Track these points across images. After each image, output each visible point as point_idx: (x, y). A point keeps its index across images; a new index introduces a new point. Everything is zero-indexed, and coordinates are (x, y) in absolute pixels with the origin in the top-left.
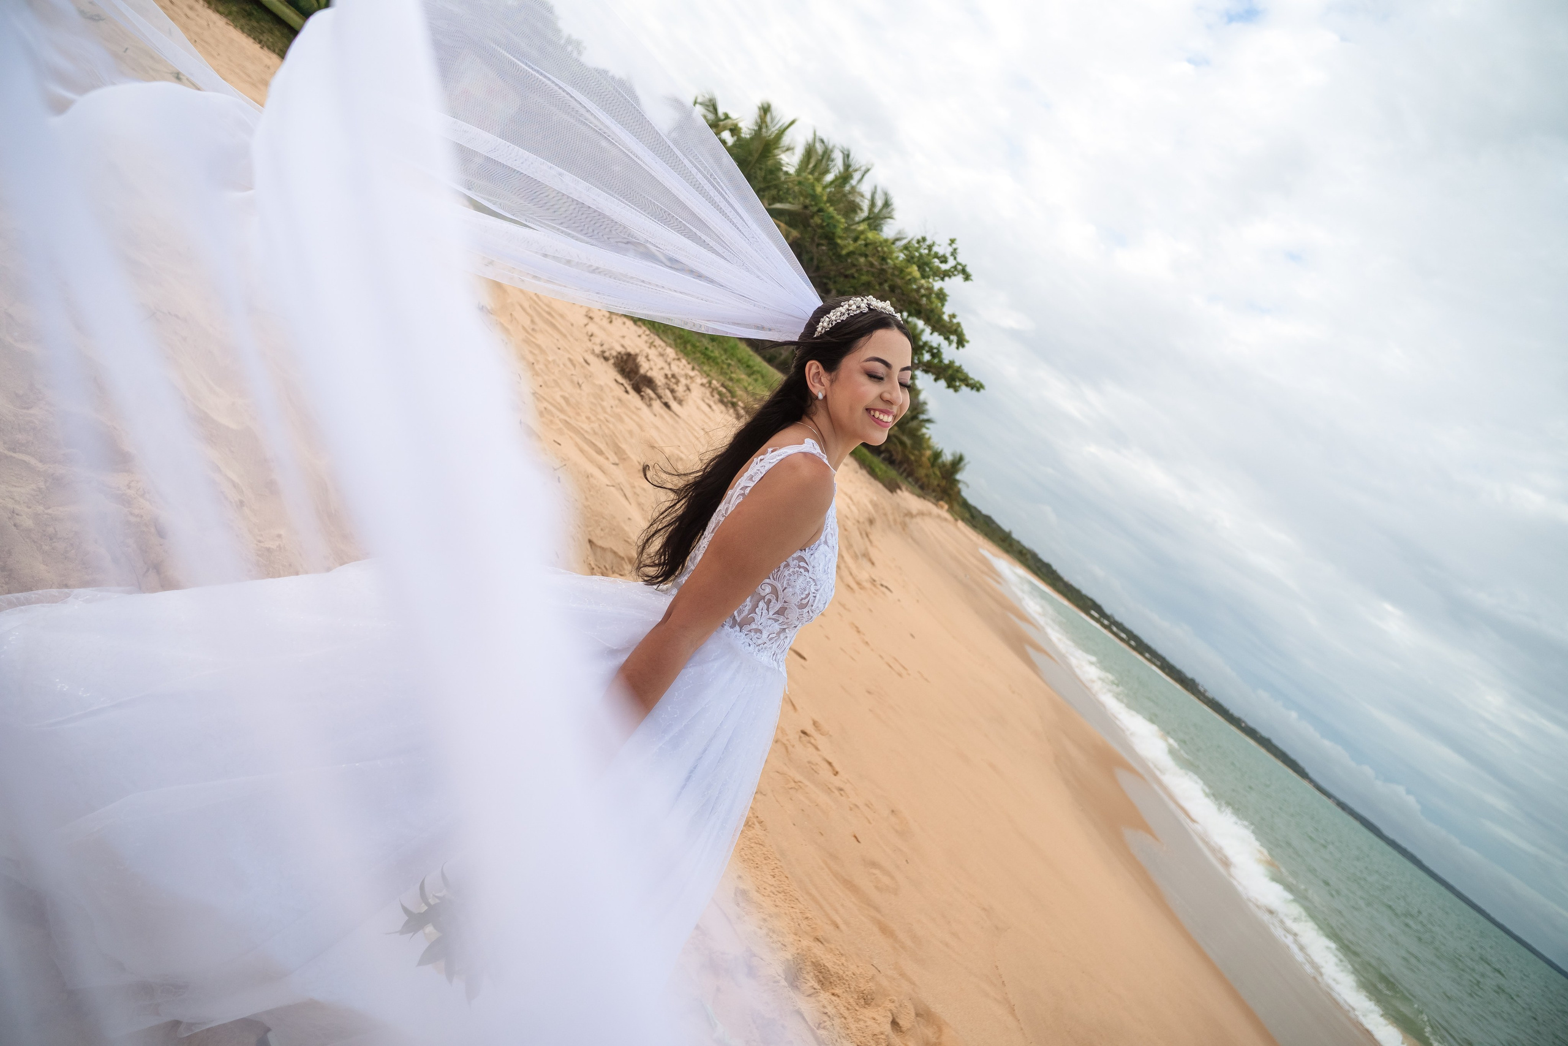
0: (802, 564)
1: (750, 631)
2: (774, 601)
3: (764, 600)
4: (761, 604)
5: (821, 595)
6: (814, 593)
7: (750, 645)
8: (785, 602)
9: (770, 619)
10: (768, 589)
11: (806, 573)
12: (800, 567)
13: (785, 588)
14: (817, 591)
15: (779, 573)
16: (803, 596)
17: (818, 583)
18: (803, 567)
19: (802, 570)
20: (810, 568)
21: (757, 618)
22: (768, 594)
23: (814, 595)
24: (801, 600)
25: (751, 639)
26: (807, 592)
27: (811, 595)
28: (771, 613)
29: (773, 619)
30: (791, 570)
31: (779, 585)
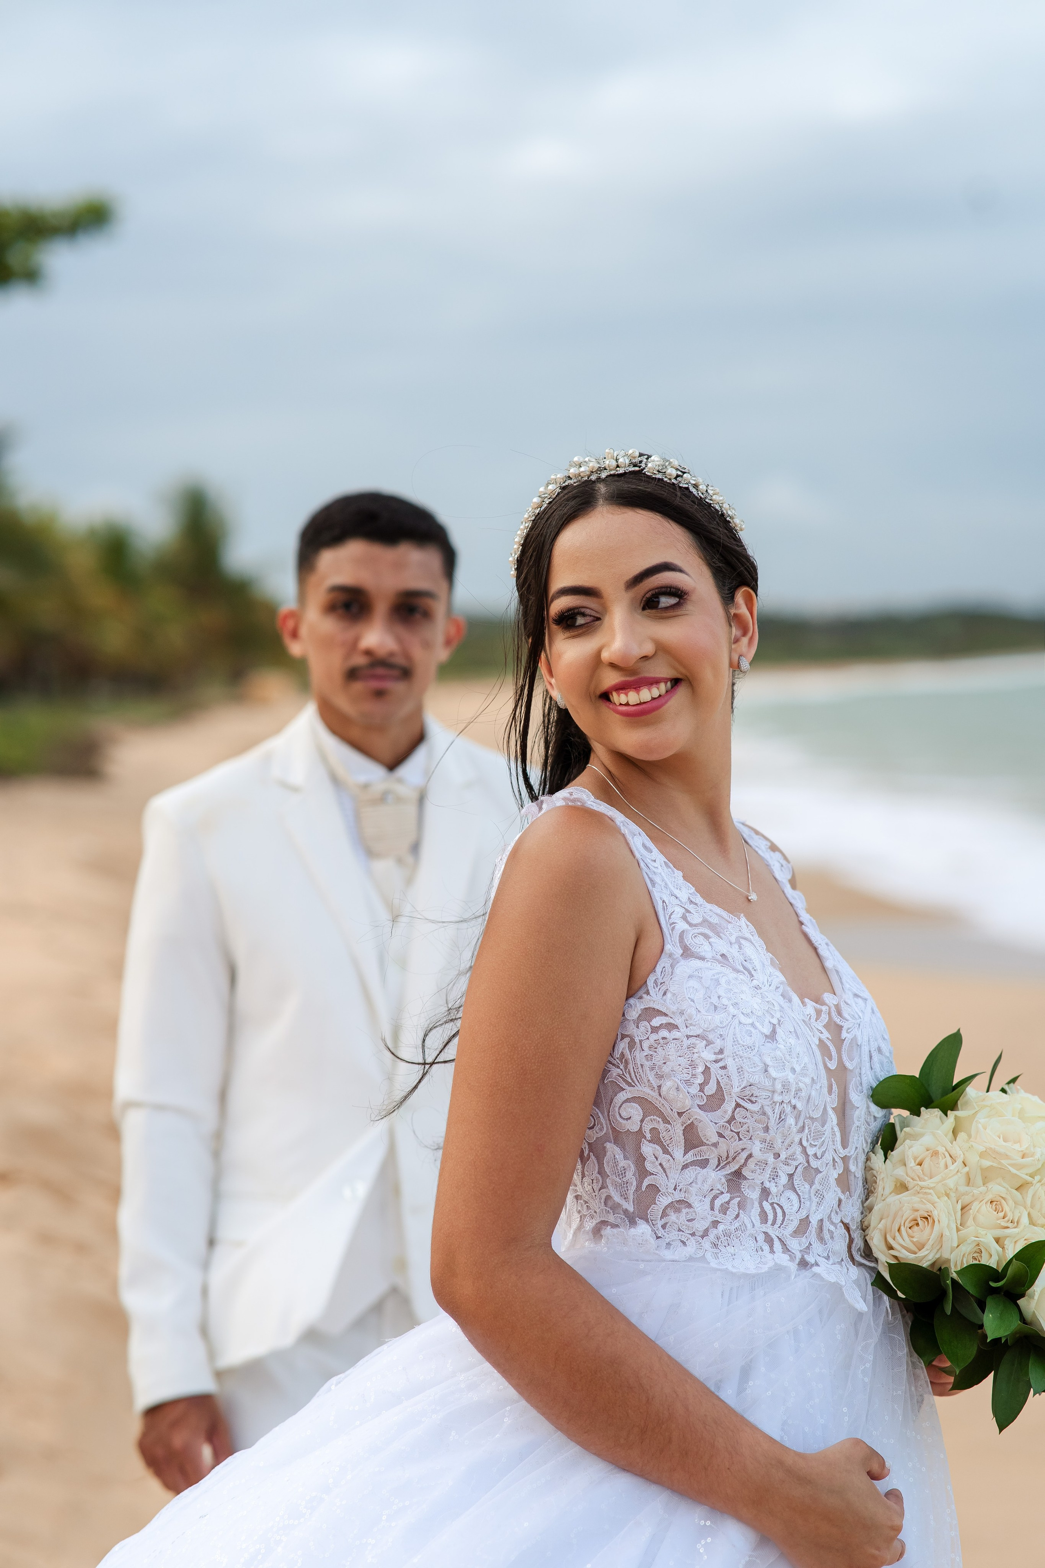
0: (657, 1021)
1: (664, 1214)
2: (661, 1126)
3: (645, 1137)
4: (648, 1149)
5: (735, 1056)
6: (716, 1061)
7: (684, 1243)
8: (680, 1114)
9: (685, 1167)
10: (635, 1112)
11: (675, 1034)
12: (655, 1030)
13: (659, 1087)
14: (721, 1051)
15: (630, 1066)
16: (700, 1079)
17: (711, 1037)
18: (661, 1026)
19: (664, 1033)
20: (678, 1021)
21: (660, 1180)
22: (642, 1121)
23: (721, 1064)
24: (702, 1090)
25: (680, 1230)
26: (701, 1069)
27: (714, 1068)
28: (678, 1152)
29: (693, 1163)
30: (645, 1045)
31: (647, 1090)
